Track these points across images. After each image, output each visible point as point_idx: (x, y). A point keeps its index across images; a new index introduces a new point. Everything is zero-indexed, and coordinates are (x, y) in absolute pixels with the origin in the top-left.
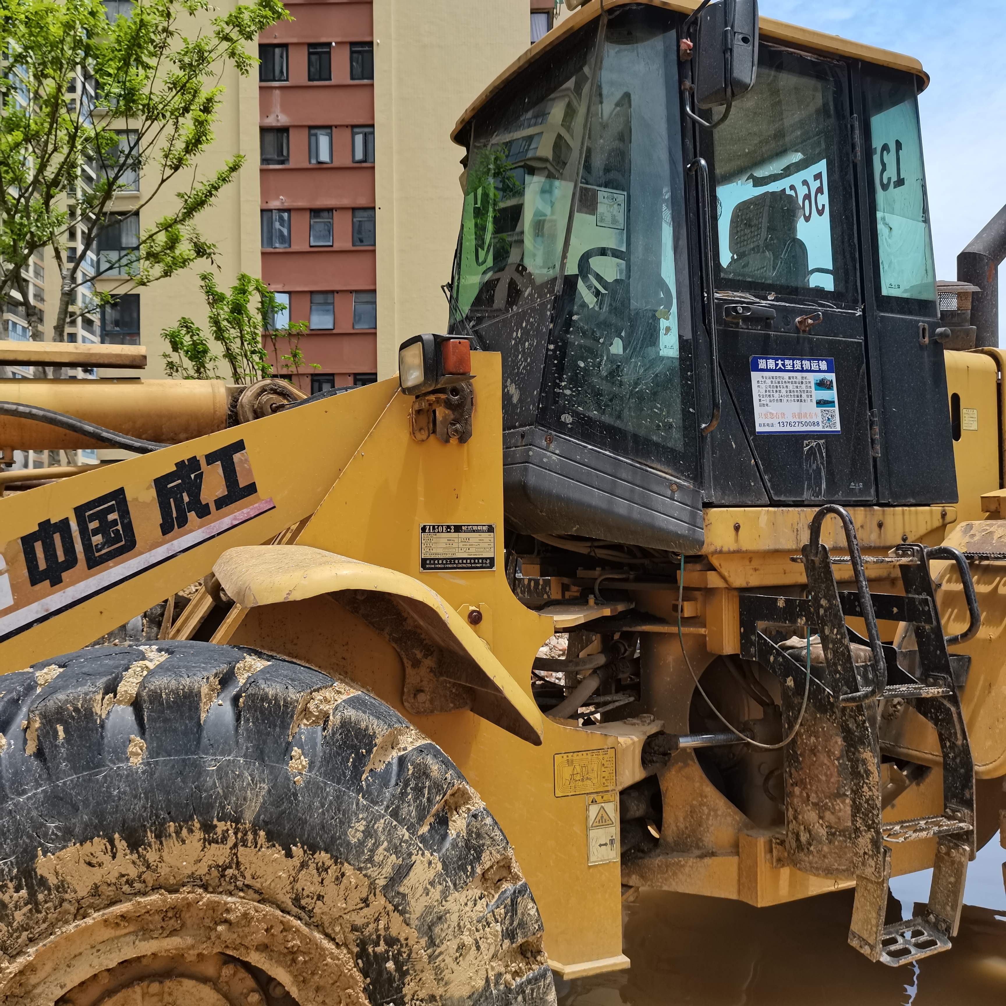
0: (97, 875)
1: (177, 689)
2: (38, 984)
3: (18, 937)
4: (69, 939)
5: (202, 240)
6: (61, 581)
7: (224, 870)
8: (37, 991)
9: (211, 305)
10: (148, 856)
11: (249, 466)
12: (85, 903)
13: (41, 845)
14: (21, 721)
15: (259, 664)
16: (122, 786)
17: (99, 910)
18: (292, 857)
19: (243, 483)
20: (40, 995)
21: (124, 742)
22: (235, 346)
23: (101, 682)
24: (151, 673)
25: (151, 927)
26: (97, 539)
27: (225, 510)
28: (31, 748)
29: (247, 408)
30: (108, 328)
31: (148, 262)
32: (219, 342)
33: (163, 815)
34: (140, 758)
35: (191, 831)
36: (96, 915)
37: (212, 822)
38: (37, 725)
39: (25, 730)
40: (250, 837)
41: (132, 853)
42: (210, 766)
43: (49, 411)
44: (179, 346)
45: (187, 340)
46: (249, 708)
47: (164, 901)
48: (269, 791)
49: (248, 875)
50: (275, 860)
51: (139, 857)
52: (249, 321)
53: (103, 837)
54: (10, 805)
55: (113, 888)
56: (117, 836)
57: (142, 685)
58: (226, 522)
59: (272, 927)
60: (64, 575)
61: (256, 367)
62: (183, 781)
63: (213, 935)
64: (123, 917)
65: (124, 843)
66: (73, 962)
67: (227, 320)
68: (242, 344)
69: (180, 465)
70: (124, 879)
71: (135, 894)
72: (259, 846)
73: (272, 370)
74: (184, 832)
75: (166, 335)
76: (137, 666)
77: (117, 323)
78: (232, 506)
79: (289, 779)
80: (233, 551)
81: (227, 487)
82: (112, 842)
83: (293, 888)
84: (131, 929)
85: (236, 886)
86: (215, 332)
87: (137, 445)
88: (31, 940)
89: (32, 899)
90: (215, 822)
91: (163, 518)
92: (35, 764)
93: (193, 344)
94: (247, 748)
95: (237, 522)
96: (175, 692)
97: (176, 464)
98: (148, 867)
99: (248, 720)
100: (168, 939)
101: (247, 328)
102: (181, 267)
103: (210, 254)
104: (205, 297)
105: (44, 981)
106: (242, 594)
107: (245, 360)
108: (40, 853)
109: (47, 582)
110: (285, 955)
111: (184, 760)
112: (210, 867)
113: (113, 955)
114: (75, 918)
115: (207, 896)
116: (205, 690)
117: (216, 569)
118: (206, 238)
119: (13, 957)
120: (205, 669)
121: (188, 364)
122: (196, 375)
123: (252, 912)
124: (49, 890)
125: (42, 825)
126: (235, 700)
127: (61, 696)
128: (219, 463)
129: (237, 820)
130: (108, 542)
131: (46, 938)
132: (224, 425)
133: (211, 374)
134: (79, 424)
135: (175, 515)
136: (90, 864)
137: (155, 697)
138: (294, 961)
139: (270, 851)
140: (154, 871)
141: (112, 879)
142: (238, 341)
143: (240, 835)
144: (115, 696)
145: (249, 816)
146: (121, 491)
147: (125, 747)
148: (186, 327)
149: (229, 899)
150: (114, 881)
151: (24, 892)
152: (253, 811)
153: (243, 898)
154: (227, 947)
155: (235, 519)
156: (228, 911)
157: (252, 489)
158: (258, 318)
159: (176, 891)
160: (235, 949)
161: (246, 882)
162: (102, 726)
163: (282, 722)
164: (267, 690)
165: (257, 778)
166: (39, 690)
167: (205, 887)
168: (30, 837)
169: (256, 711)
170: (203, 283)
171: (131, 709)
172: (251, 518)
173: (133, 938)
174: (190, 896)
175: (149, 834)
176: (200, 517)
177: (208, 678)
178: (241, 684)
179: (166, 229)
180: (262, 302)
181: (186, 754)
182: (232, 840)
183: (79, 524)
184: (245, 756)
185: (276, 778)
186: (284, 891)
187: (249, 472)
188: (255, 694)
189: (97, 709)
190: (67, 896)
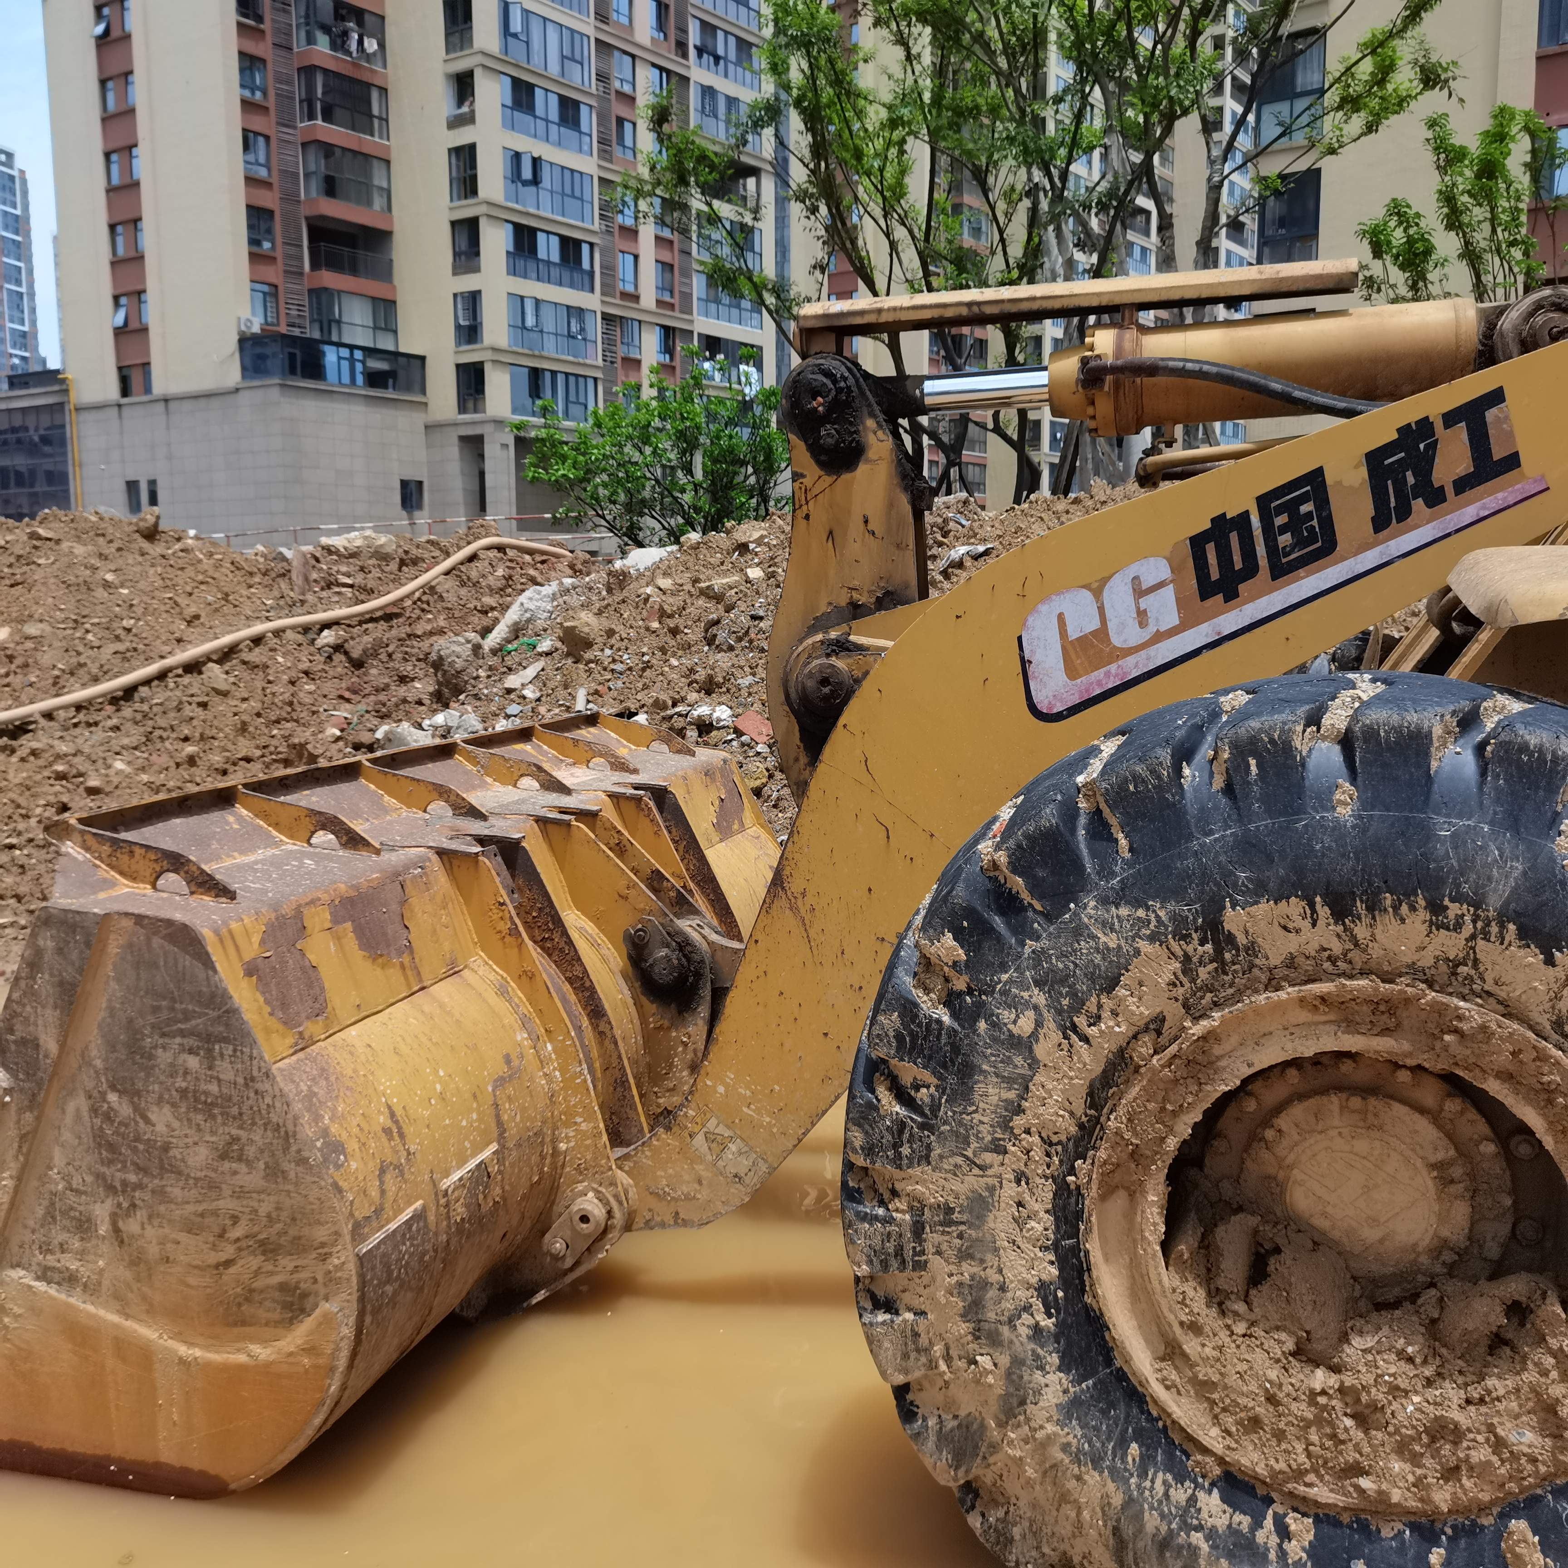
0: (1291, 944)
1: (1401, 726)
2: (1222, 1056)
3: (1202, 998)
4: (1258, 1012)
5: (1434, 59)
6: (1237, 595)
7: (1457, 966)
8: (1222, 1063)
9: (1442, 169)
10: (1357, 930)
11: (1511, 426)
12: (1278, 973)
13: (1230, 896)
14: (1206, 751)
15: (1516, 706)
16: (1327, 840)
17: (1294, 985)
18: (1554, 965)
19: (1498, 454)
20: (1224, 1068)
21: (1329, 787)
22: (1481, 238)
23: (1303, 711)
24: (1365, 705)
25: (1358, 1018)
26: (1285, 539)
27: (1468, 494)
28: (1219, 782)
29: (1510, 338)
30: (1269, 232)
31: (1341, 113)
32: (1453, 234)
33: (1377, 882)
34: (1349, 808)
35: (1413, 908)
36: (1290, 990)
37: (1442, 900)
38: (1226, 756)
39: (1211, 762)
40: (1494, 929)
41: (1336, 923)
42: (1442, 829)
43: (1224, 366)
44: (1384, 248)
45: (1398, 236)
46: (1501, 761)
47: (1376, 989)
48: (1525, 873)
49: (1489, 977)
50: (1530, 965)
51: (1345, 930)
52: (1508, 189)
53: (1303, 898)
54: (1195, 845)
55: (1313, 962)
56: (1318, 899)
57: (1354, 718)
58: (1470, 513)
59: (1520, 1051)
60: (1242, 587)
61: (1516, 269)
62: (1404, 844)
63: (1438, 1045)
64: (1323, 999)
65: (1326, 908)
66: (1262, 1041)
67: (1469, 192)
68: (1494, 231)
69: (1404, 431)
70: (1326, 954)
71: (1339, 975)
72: (1506, 943)
73: (1545, 272)
74: (1404, 908)
75: (1364, 232)
76: (1346, 695)
77: (1282, 222)
78: (1481, 488)
79: (1555, 861)
80: (1479, 554)
81: (1474, 460)
82: (1312, 905)
83: (1553, 1007)
84: (1332, 1017)
85: (1471, 990)
86: (1447, 215)
87: (1342, 405)
88: (1215, 1004)
89: (1218, 956)
90: (1446, 902)
91: (1376, 508)
92: (1224, 800)
93: (1408, 242)
94: (1495, 813)
95: (1487, 513)
96: (1398, 730)
97: (1398, 430)
98: (1356, 945)
99: (1498, 775)
100: (1378, 1038)
101: (1503, 203)
102: (1396, 112)
103: (1446, 81)
104: (1430, 157)
105: (1229, 1054)
106: (1493, 610)
107: (1497, 260)
108: (1228, 904)
109: (1220, 596)
110: (1537, 1092)
111: (1407, 818)
112: (1437, 958)
113: (1310, 1042)
114: (1266, 989)
115: (1432, 995)
116: (1437, 731)
117: (1453, 580)
118: (1441, 55)
119: (1196, 1019)
120: (1439, 704)
121: (1398, 277)
122: (1410, 295)
123: (1494, 1026)
124: (1238, 950)
125: (1231, 873)
126: (1480, 749)
127: (1255, 724)
128: (1463, 424)
129: (1477, 904)
130: (1300, 543)
131: (1232, 1005)
132: (1472, 367)
133: (1434, 289)
134: (1263, 381)
135: (1393, 504)
136: (1285, 928)
137: (1371, 733)
138: (1550, 1102)
139: (1522, 952)
140: (1364, 951)
141: (1311, 950)
142: (1486, 227)
143: (1479, 924)
144: (1318, 730)
145: (1494, 903)
146: (1319, 473)
147: (1332, 793)
148: (1398, 214)
149: (1462, 1004)
150: (1313, 954)
151: (1209, 947)
152: (1501, 896)
153: (1481, 1006)
154: (1456, 1064)
155: (1484, 508)
156: (1460, 1018)
157: (1512, 461)
158: (1523, 180)
159: (1391, 981)
160: (1466, 1069)
161: (1486, 988)
162: (1303, 765)
163: (1548, 783)
164: (1528, 737)
165: (1507, 853)
166: (1224, 718)
167: (1430, 984)
168: (1217, 884)
169: (1510, 765)
170: (1430, 134)
171: (1337, 748)
172: (1509, 507)
173: (1334, 1028)
174: (1409, 990)
175: (1358, 904)
176: (1430, 506)
177: (1442, 716)
178: (1488, 729)
179: (1373, 52)
180: (1534, 152)
181: (1411, 811)
182: (1468, 929)
183: (1262, 519)
184: (1492, 823)
185: (1536, 857)
186: (1541, 1008)
187: (1510, 435)
188: (1510, 742)
189: (1297, 743)
190: (1257, 961)
